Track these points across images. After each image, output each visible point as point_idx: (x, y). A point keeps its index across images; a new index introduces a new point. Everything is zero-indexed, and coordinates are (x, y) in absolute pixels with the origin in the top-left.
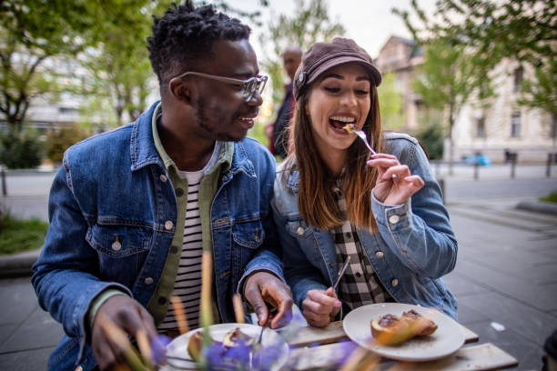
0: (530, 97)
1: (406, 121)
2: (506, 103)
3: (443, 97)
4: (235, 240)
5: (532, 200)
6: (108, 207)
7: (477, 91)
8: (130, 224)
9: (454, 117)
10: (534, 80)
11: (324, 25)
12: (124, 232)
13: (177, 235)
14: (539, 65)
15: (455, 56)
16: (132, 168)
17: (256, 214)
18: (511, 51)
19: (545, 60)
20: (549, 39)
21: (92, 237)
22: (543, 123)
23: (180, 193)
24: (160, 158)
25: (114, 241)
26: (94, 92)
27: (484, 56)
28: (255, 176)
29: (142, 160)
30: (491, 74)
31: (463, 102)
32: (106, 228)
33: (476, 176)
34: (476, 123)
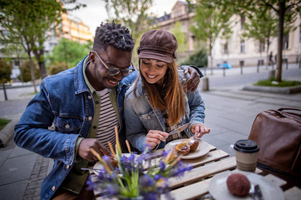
0: (248, 32)
3: (206, 34)
5: (250, 85)
6: (65, 109)
8: (73, 117)
9: (212, 45)
10: (250, 23)
12: (71, 120)
14: (251, 17)
16: (76, 93)
21: (57, 122)
22: (255, 45)
24: (89, 89)
25: (66, 124)
29: (80, 90)
31: (216, 36)
32: (64, 118)
33: (224, 75)
34: (223, 47)
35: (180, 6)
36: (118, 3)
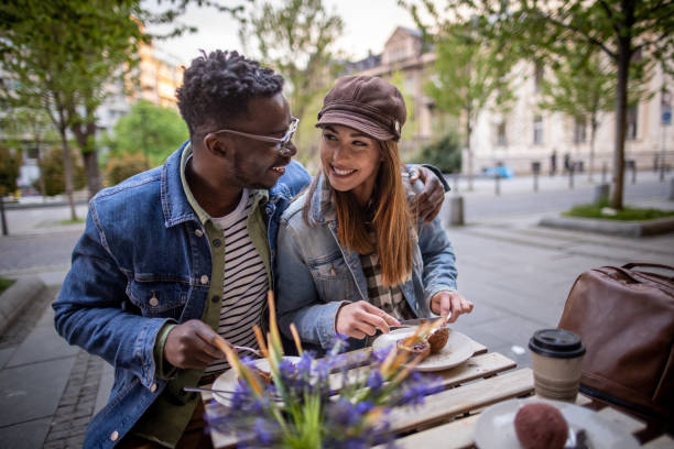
0: (550, 100)
1: (419, 129)
3: (458, 101)
5: (555, 215)
6: (144, 264)
8: (166, 279)
9: (471, 124)
10: (554, 81)
16: (167, 225)
18: (526, 52)
21: (131, 292)
22: (565, 128)
23: (218, 244)
24: (195, 214)
25: (151, 297)
29: (176, 217)
31: (481, 106)
32: (143, 285)
33: (498, 191)
34: (495, 130)
35: (403, 38)
36: (266, 26)
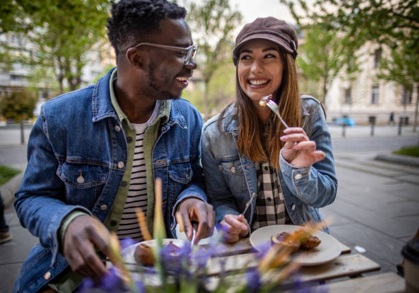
0: (386, 72)
2: (368, 77)
3: (319, 71)
4: (171, 176)
5: (387, 153)
6: (75, 149)
7: (345, 67)
8: (91, 163)
9: (327, 87)
10: (390, 59)
11: (226, 12)
12: (87, 169)
13: (127, 172)
14: (394, 47)
15: (329, 39)
16: (94, 120)
17: (187, 157)
18: (373, 35)
19: (399, 43)
20: (403, 26)
21: (62, 173)
22: (396, 93)
23: (130, 140)
24: (116, 113)
25: (78, 176)
26: (40, 63)
27: (352, 39)
28: (186, 128)
29: (102, 114)
30: (357, 53)
31: (335, 75)
32: (74, 166)
33: (344, 134)
34: (344, 93)
